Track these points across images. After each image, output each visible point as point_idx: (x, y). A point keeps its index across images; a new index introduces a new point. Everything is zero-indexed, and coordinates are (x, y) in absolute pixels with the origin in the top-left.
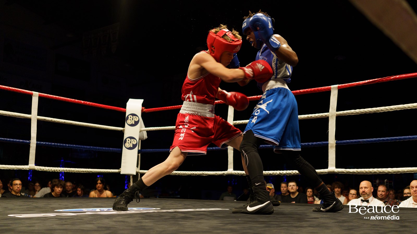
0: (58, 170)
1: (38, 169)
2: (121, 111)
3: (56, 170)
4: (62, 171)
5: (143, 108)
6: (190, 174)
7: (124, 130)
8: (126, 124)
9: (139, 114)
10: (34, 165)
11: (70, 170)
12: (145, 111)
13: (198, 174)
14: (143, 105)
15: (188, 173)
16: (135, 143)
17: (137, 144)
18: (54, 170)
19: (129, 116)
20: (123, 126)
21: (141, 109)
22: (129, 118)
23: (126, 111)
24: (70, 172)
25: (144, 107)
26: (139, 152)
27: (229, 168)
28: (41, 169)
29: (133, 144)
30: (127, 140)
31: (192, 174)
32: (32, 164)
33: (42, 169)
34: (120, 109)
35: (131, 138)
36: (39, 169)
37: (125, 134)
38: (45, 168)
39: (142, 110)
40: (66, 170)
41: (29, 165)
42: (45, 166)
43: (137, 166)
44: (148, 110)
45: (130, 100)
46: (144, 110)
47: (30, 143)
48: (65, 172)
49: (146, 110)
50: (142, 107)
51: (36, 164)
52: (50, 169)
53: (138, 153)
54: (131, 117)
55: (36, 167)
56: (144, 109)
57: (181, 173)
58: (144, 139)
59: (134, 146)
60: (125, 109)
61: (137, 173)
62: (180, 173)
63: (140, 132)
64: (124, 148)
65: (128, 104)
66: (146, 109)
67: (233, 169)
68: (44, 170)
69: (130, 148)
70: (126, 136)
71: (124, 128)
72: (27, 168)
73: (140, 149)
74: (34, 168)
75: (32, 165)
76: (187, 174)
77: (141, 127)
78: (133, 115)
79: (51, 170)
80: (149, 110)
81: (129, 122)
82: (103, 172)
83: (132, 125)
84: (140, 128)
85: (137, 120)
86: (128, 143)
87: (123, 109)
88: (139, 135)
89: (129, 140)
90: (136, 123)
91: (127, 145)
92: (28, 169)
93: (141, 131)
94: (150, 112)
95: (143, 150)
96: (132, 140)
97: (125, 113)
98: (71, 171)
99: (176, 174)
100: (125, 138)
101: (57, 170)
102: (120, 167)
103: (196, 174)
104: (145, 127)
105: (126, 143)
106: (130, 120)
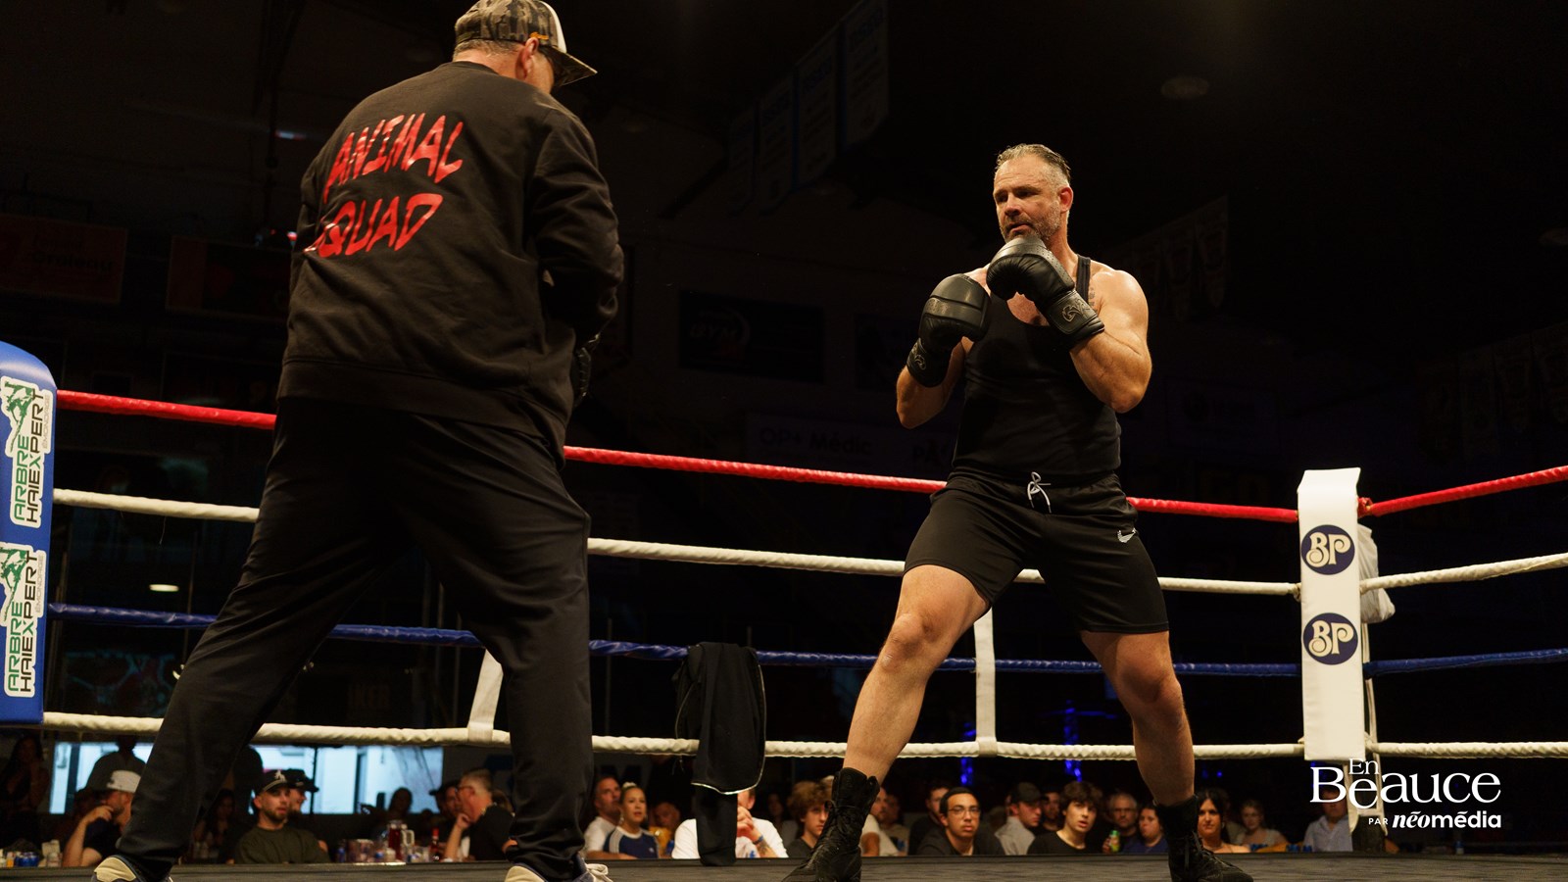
0: (1075, 755)
1: (1007, 753)
2: (1276, 520)
3: (1067, 755)
4: (1088, 756)
5: (1364, 500)
7: (1299, 589)
8: (1304, 567)
9: (1349, 521)
10: (994, 739)
11: (1118, 753)
12: (1371, 510)
14: (1363, 489)
16: (1347, 637)
17: (1354, 640)
18: (1062, 756)
19: (1314, 537)
20: (1296, 578)
21: (1357, 505)
22: (1314, 544)
23: (1298, 517)
24: (1118, 759)
25: (1366, 496)
26: (1368, 670)
28: (1017, 753)
29: (1340, 642)
30: (1316, 626)
32: (986, 734)
33: (1022, 752)
34: (1273, 512)
35: (1331, 618)
36: (1011, 752)
37: (1303, 605)
38: (1032, 749)
39: (1361, 509)
40: (1104, 754)
41: (978, 739)
42: (1030, 743)
43: (1367, 729)
44: (1382, 507)
45: (1307, 473)
46: (1369, 507)
47: (974, 666)
48: (1101, 759)
49: (1374, 508)
50: (1357, 496)
51: (1001, 737)
52: (1048, 753)
53: (1366, 676)
54: (1319, 540)
55: (1000, 743)
56: (1368, 504)
58: (1383, 616)
60: (1295, 512)
61: (1369, 755)
63: (1361, 594)
64: (1306, 658)
65: (1301, 490)
66: (1374, 502)
68: (1026, 755)
69: (1330, 660)
70: (1308, 613)
71: (1299, 584)
72: (973, 751)
73: (1367, 659)
74: (994, 750)
75: (986, 741)
77: (1365, 575)
78: (1328, 530)
79: (1052, 754)
80: (1390, 506)
81: (1314, 557)
82: (1237, 756)
83: (1327, 570)
84: (1361, 579)
85: (1344, 548)
86: (1321, 637)
87: (1284, 512)
88: (1362, 604)
89: (1322, 629)
90: (1344, 560)
91: (1318, 646)
92: (976, 753)
93: (1365, 591)
94: (1392, 511)
95: (1381, 663)
96: (1333, 624)
97: (1294, 526)
98: (1121, 755)
100: (1305, 622)
101: (1071, 755)
102: (1302, 734)
104: (1381, 575)
105: (1312, 638)
106: (1318, 548)
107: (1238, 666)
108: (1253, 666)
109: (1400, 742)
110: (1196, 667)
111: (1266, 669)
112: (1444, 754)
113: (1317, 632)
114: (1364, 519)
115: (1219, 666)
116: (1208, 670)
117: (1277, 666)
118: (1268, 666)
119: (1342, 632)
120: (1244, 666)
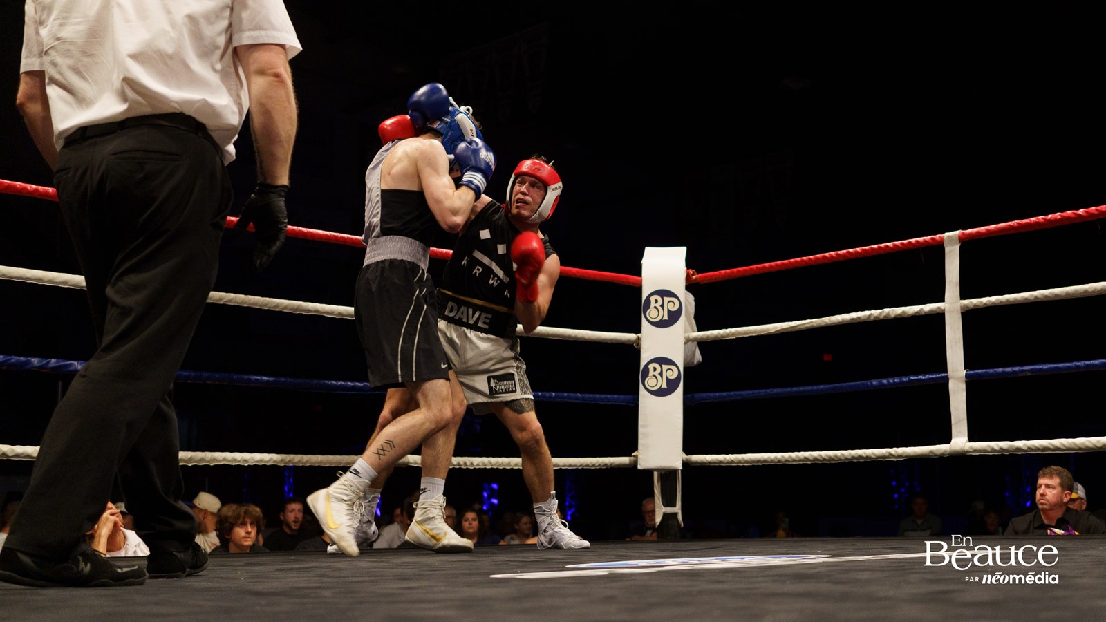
2: (627, 284)
5: (691, 271)
6: (850, 457)
7: (639, 339)
8: (644, 321)
9: (679, 287)
12: (696, 278)
13: (873, 456)
14: (689, 263)
15: (842, 455)
16: (673, 375)
19: (653, 299)
21: (685, 275)
22: (653, 304)
23: (641, 282)
25: (692, 268)
26: (686, 401)
27: (957, 436)
29: (667, 378)
30: (651, 367)
31: (856, 456)
34: (627, 278)
35: (662, 361)
37: (642, 350)
39: (688, 278)
44: (706, 277)
45: (649, 251)
46: (694, 277)
49: (700, 277)
50: (686, 268)
54: (656, 301)
56: (693, 274)
57: (821, 456)
58: (694, 363)
59: (672, 386)
60: (639, 278)
62: (819, 458)
63: (685, 343)
64: (642, 391)
65: (643, 262)
66: (699, 273)
67: (966, 438)
69: (660, 393)
70: (645, 358)
71: (639, 335)
76: (840, 459)
77: (687, 330)
78: (664, 293)
80: (712, 276)
81: (652, 314)
83: (661, 324)
84: (685, 332)
85: (674, 308)
86: (654, 376)
87: (633, 278)
88: (685, 351)
89: (655, 369)
90: (674, 317)
91: (651, 382)
93: (687, 341)
94: (714, 281)
95: (696, 395)
96: (663, 366)
97: (639, 289)
99: (806, 459)
100: (643, 364)
102: (636, 448)
103: (867, 457)
104: (699, 330)
105: (648, 376)
106: (655, 307)
107: (587, 396)
108: (598, 396)
109: (707, 454)
110: (556, 395)
111: (606, 398)
112: (740, 462)
113: (651, 372)
114: (691, 286)
115: (572, 395)
116: (564, 398)
117: (616, 396)
118: (609, 396)
119: (670, 372)
120: (592, 395)
